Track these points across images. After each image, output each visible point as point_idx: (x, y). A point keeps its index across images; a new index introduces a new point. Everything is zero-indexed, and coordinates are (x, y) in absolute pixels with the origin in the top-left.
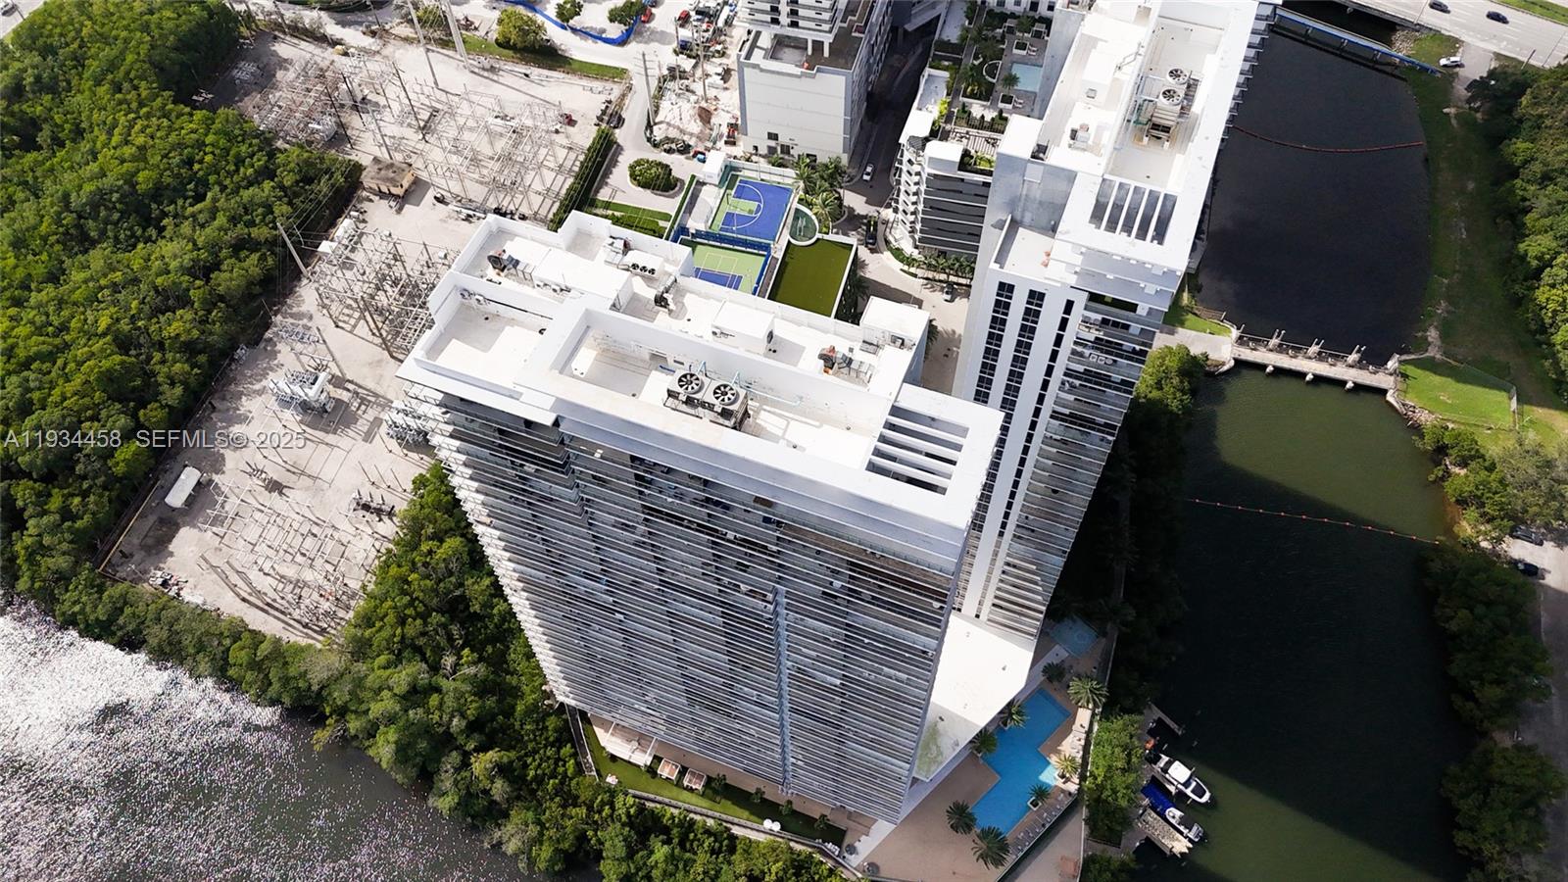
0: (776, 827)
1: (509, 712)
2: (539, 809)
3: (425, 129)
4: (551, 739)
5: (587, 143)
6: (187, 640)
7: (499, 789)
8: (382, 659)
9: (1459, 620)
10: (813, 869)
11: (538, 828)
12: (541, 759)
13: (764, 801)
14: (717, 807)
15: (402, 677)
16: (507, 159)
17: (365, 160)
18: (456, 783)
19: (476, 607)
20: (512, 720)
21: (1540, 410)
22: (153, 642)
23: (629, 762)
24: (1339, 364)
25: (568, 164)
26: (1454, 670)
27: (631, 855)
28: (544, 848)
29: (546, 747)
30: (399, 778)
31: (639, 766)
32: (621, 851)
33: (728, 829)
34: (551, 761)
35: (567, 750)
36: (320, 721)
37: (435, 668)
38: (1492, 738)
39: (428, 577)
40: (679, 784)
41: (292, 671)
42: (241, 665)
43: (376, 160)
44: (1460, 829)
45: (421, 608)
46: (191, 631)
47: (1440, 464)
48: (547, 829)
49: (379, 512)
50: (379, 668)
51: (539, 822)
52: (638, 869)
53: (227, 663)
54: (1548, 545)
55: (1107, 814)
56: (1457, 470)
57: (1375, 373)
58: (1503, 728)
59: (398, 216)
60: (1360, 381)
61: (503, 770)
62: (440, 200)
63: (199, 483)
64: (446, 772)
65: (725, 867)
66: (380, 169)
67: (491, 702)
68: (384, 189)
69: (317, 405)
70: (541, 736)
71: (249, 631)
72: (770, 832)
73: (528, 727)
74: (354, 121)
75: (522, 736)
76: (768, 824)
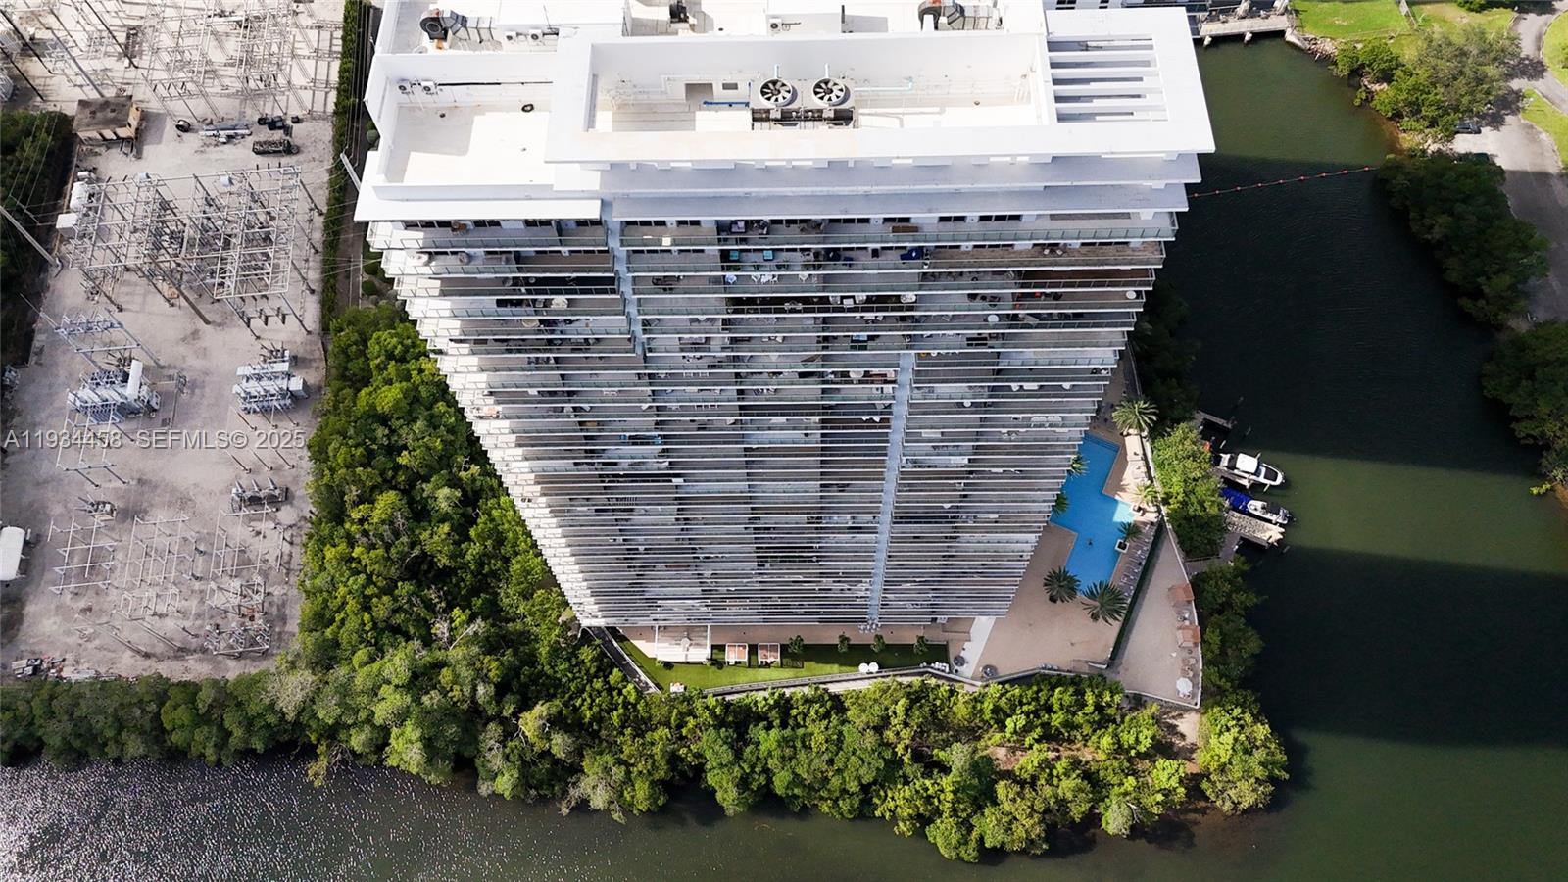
0: (874, 667)
1: (532, 660)
2: (613, 747)
3: (129, 52)
4: (593, 671)
5: (339, 17)
6: (99, 723)
7: (560, 744)
8: (361, 654)
9: (1439, 226)
10: (931, 696)
11: (623, 768)
12: (590, 696)
13: (852, 647)
14: (803, 672)
15: (397, 662)
16: (247, 61)
17: (71, 109)
18: (506, 758)
19: (443, 561)
20: (539, 668)
21: (1428, 7)
22: (55, 741)
23: (688, 663)
24: (1230, 18)
25: (325, 46)
26: (1454, 277)
27: (738, 756)
28: (637, 786)
29: (590, 681)
30: (433, 778)
31: (700, 663)
32: (728, 756)
33: (826, 690)
34: (604, 694)
35: (616, 675)
36: (309, 753)
37: (428, 641)
38: (1509, 328)
39: (373, 546)
40: (751, 665)
41: (254, 709)
42: (183, 726)
43: (83, 103)
44: (1518, 420)
45: (382, 583)
46: (101, 711)
47: (1360, 87)
48: (633, 765)
49: (273, 500)
50: (361, 667)
51: (620, 762)
52: (753, 767)
53: (163, 731)
54: (1486, 130)
55: (1202, 527)
56: (1376, 87)
57: (1267, 17)
58: (1518, 313)
59: (141, 162)
60: (1257, 29)
61: (555, 722)
62: (184, 129)
63: (26, 543)
64: (491, 749)
65: (845, 729)
66: (93, 112)
67: (508, 656)
68: (108, 134)
69: (138, 405)
70: (580, 672)
71: (173, 684)
72: (870, 676)
73: (563, 667)
74: (34, 68)
75: (560, 680)
76: (864, 668)
